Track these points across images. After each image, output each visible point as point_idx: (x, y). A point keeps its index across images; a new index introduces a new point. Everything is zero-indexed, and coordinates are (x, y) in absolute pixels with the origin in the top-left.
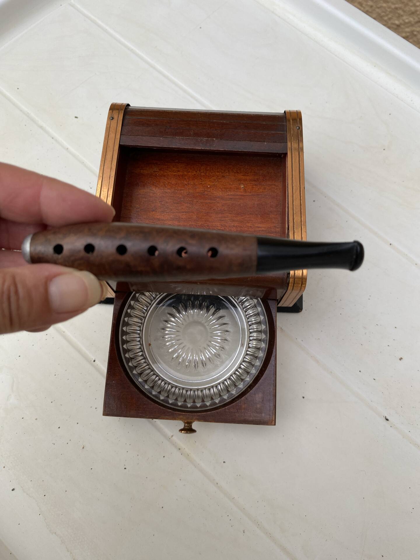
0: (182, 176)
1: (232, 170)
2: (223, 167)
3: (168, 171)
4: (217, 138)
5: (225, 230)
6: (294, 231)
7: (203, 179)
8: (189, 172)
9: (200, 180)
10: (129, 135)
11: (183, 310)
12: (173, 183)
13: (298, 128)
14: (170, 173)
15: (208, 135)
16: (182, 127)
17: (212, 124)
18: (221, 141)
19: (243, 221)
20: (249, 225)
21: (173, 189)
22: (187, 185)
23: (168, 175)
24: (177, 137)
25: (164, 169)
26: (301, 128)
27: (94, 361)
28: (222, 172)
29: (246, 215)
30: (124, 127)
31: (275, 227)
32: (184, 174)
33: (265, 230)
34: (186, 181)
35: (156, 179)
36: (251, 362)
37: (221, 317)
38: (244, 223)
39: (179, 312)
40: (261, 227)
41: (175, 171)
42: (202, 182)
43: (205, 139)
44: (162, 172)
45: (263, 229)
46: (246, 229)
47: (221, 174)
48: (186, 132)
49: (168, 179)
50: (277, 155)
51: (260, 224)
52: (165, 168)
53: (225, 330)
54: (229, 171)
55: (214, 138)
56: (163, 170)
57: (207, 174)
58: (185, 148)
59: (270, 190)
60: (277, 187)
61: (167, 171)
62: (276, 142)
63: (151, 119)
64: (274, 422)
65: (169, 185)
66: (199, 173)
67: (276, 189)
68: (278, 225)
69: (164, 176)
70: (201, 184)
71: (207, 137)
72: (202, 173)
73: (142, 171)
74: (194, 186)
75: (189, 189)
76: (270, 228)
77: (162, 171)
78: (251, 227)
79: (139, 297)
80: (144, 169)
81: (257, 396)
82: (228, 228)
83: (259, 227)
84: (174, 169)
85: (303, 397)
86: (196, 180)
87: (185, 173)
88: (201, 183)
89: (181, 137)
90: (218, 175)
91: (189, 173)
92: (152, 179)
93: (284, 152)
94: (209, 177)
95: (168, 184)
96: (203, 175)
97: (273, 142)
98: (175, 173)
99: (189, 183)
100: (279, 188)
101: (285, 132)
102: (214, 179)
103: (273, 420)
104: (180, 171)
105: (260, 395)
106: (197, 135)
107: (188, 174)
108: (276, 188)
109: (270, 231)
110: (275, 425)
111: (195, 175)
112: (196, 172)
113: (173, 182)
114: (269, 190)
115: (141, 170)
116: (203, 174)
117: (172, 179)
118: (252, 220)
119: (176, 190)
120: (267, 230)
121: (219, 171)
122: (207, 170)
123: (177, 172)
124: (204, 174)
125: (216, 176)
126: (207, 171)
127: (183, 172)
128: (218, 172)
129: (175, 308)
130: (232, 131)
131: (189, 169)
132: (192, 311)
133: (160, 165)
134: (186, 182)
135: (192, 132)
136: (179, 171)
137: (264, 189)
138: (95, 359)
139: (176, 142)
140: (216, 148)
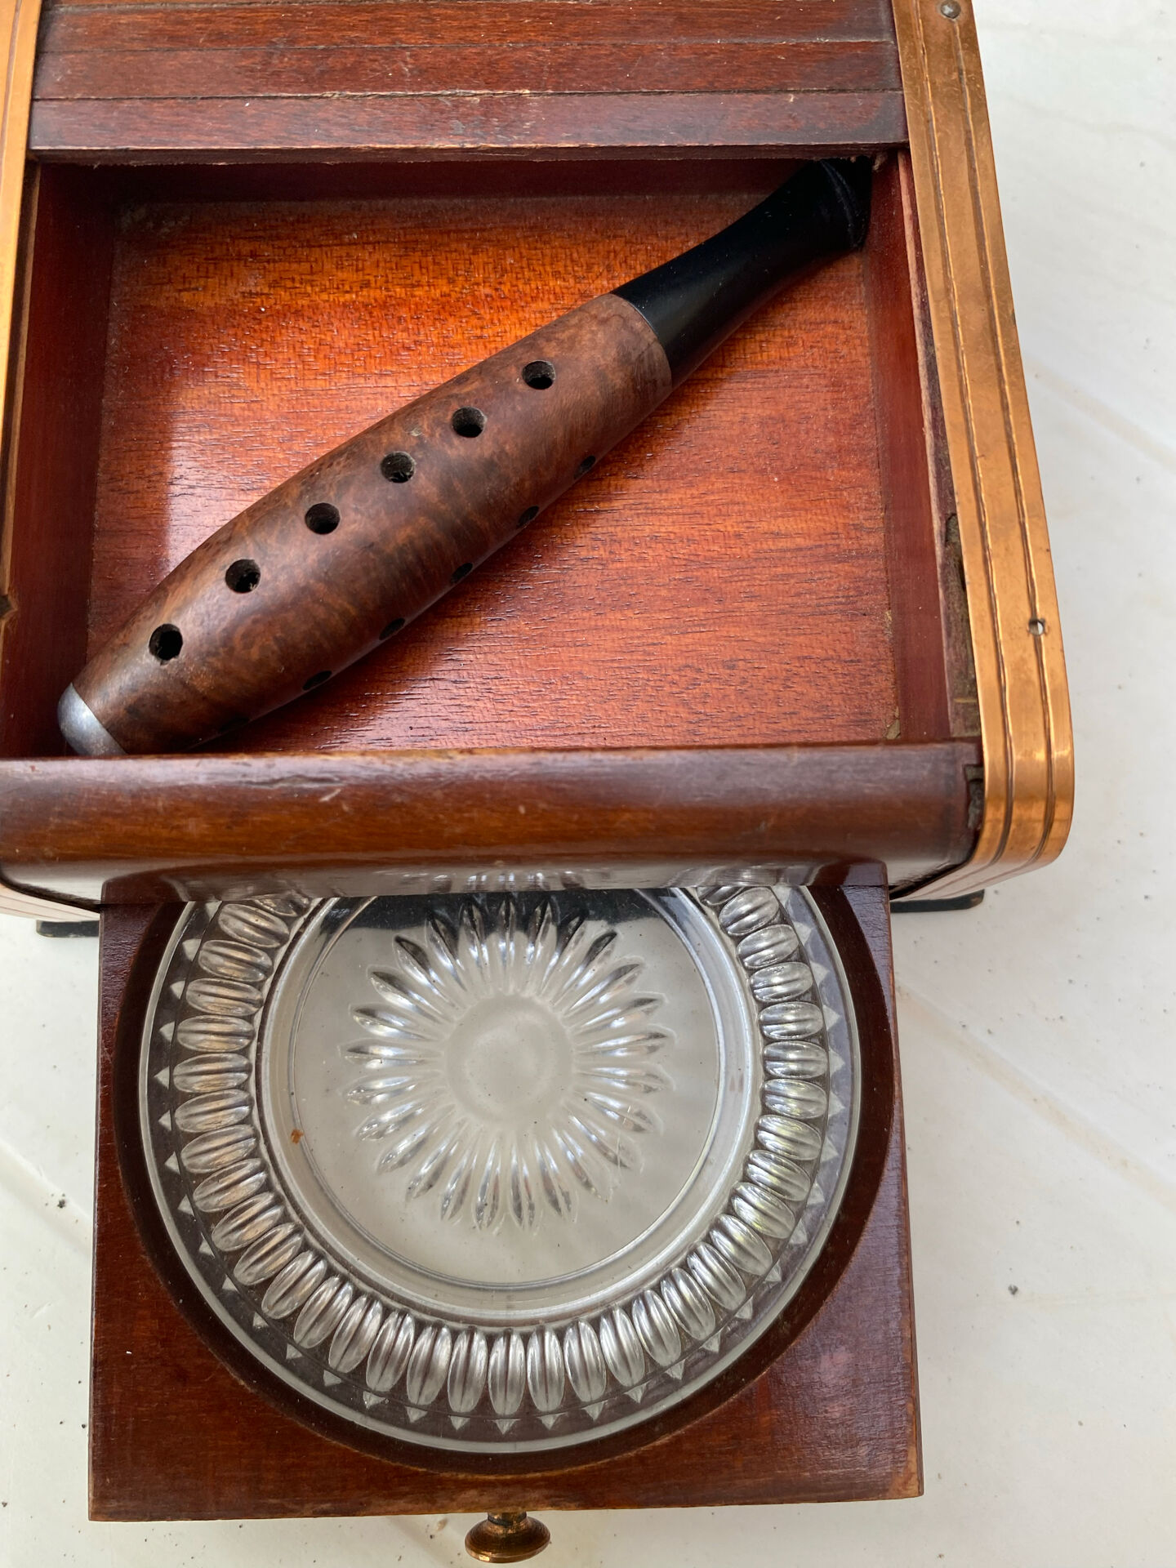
0: (384, 306)
1: (625, 262)
2: (581, 249)
3: (312, 286)
4: (537, 86)
5: (613, 561)
6: (985, 548)
7: (488, 317)
8: (419, 285)
9: (474, 321)
10: (78, 96)
11: (443, 947)
12: (342, 345)
13: (948, 10)
14: (325, 296)
15: (492, 74)
16: (352, 42)
17: (508, 18)
18: (562, 98)
19: (698, 509)
20: (730, 526)
21: (344, 375)
22: (409, 349)
23: (315, 308)
24: (328, 94)
25: (293, 280)
26: (963, 9)
27: (62, 1204)
28: (575, 277)
29: (713, 479)
30: (48, 60)
31: (856, 529)
32: (390, 297)
33: (811, 549)
34: (406, 330)
35: (255, 331)
36: (784, 1187)
37: (620, 973)
38: (706, 521)
39: (421, 958)
40: (787, 536)
41: (347, 288)
42: (482, 328)
43: (475, 96)
44: (285, 296)
45: (800, 541)
46: (716, 548)
47: (572, 281)
48: (375, 66)
49: (314, 326)
50: (853, 159)
51: (782, 516)
52: (297, 278)
53: (642, 1033)
54: (609, 268)
55: (525, 87)
56: (289, 284)
57: (506, 289)
58: (378, 146)
59: (815, 350)
60: (848, 332)
61: (309, 289)
62: (844, 91)
63: (188, 12)
64: (915, 1478)
65: (321, 356)
66: (463, 288)
67: (846, 342)
68: (870, 518)
69: (298, 313)
70: (481, 337)
71: (488, 85)
72: (478, 284)
73: (186, 297)
74: (446, 350)
75: (420, 368)
76: (834, 534)
77: (285, 288)
78: (738, 536)
80: (196, 289)
81: (825, 1363)
82: (627, 550)
83: (777, 535)
84: (341, 275)
85: (1014, 1291)
86: (452, 323)
87: (398, 290)
88: (478, 332)
89: (349, 93)
90: (558, 290)
91: (418, 292)
92: (240, 333)
93: (891, 138)
94: (513, 301)
95: (317, 351)
96: (487, 296)
97: (830, 90)
98: (348, 296)
99: (422, 338)
100: (859, 337)
101: (886, 38)
102: (540, 312)
103: (912, 1474)
104: (373, 285)
105: (843, 1356)
106: (428, 75)
107: (413, 296)
108: (842, 337)
109: (835, 550)
110: (920, 1493)
111: (444, 299)
112: (451, 281)
113: (342, 336)
114: (812, 347)
115: (180, 291)
116: (484, 290)
117: (336, 323)
118: (744, 503)
119: (360, 375)
120: (820, 546)
121: (561, 269)
122: (504, 271)
123: (354, 290)
124: (488, 291)
125: (551, 296)
126: (503, 276)
127: (387, 289)
128: (556, 275)
129: (404, 943)
130: (614, 45)
131: (417, 271)
132: (484, 949)
133: (274, 261)
134: (405, 335)
135: (406, 63)
136: (366, 285)
137: (789, 345)
138: (64, 1195)
139: (327, 121)
140: (539, 138)
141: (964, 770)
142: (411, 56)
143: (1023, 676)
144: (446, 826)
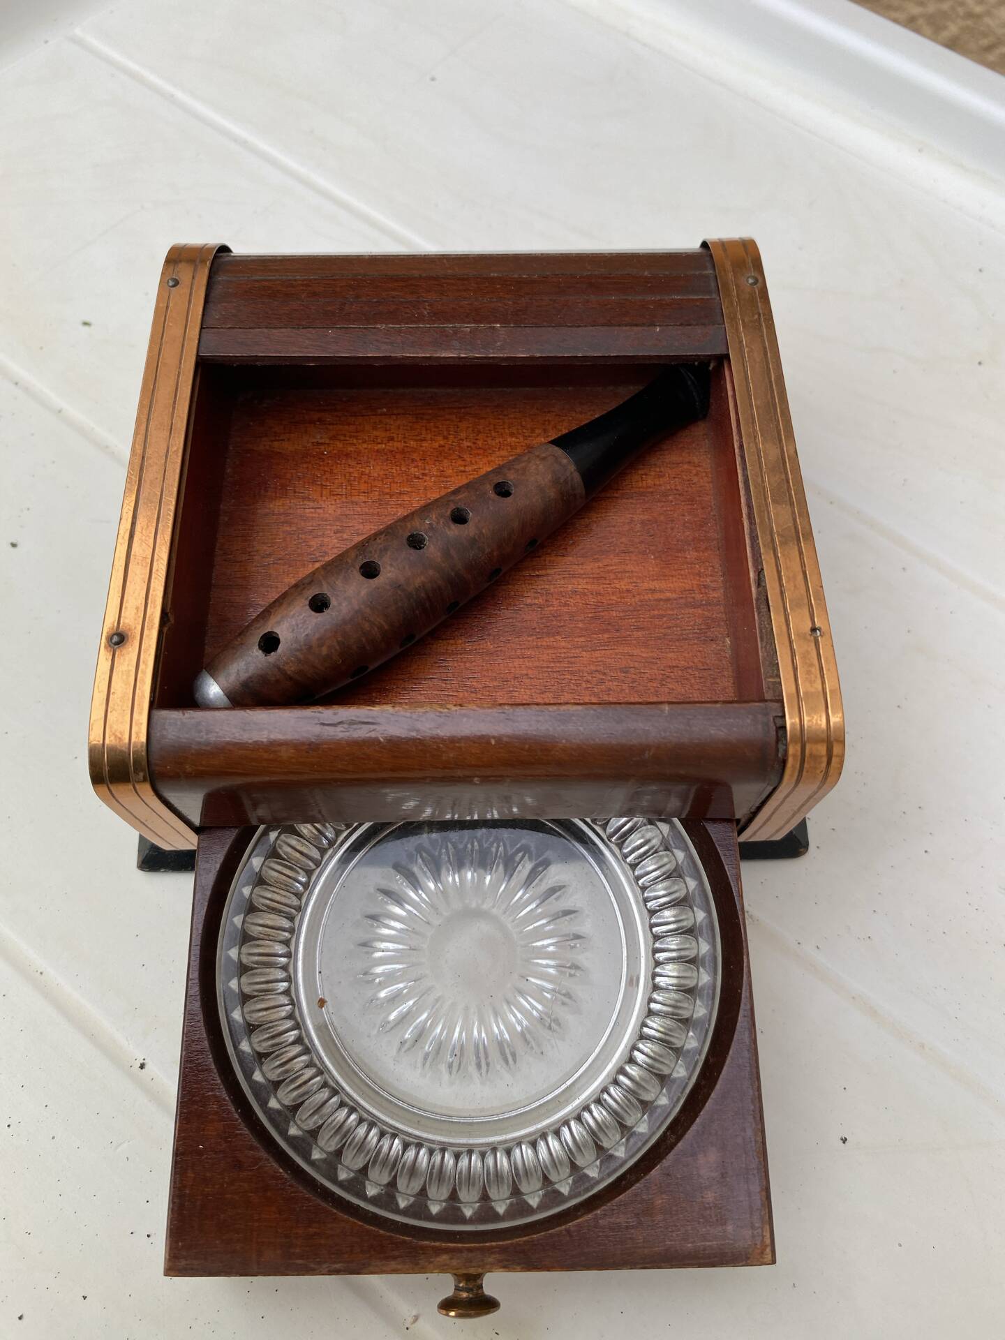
0: (403, 452)
1: (555, 427)
2: (528, 419)
3: (357, 439)
4: (504, 322)
5: (548, 606)
6: (781, 585)
7: (469, 460)
8: (425, 440)
9: (460, 462)
10: (229, 326)
11: (429, 874)
12: (376, 475)
13: (751, 281)
14: (365, 446)
15: (477, 316)
16: (393, 297)
17: (487, 284)
18: (519, 329)
19: (602, 574)
20: (623, 585)
21: (377, 493)
22: (418, 478)
23: (359, 453)
24: (379, 326)
25: (345, 435)
26: (760, 280)
27: (142, 1066)
28: (524, 436)
29: (612, 556)
30: (211, 305)
31: (705, 588)
32: (407, 446)
33: (675, 599)
34: (416, 467)
35: (320, 466)
36: (667, 1038)
37: (553, 891)
38: (608, 582)
39: (415, 884)
40: (661, 591)
41: (379, 441)
42: (465, 466)
43: (467, 327)
44: (340, 445)
45: (668, 594)
46: (614, 598)
47: (522, 439)
48: (408, 311)
49: (358, 463)
50: (696, 363)
51: (657, 579)
52: (348, 434)
53: (565, 935)
54: (545, 431)
55: (497, 323)
56: (342, 438)
57: (480, 443)
58: (408, 355)
59: (677, 479)
60: (698, 468)
61: (355, 441)
62: (690, 325)
63: (295, 280)
64: (768, 1250)
65: (363, 481)
66: (453, 442)
67: (697, 475)
68: (715, 581)
69: (348, 455)
70: (464, 471)
71: (475, 321)
72: (463, 440)
73: (276, 444)
74: (442, 479)
75: (425, 489)
76: (691, 591)
77: (340, 441)
78: (628, 591)
79: (279, 842)
80: (283, 440)
81: (701, 1160)
82: (557, 599)
83: (653, 591)
84: (375, 433)
85: (844, 1140)
86: (446, 463)
87: (412, 443)
88: (462, 468)
89: (391, 326)
90: (513, 444)
91: (425, 444)
92: (310, 467)
93: (719, 351)
94: (485, 450)
95: (360, 478)
96: (468, 447)
97: (681, 325)
98: (380, 446)
99: (427, 471)
100: (705, 472)
101: (714, 296)
102: (501, 457)
103: (766, 1246)
104: (396, 439)
105: (713, 1156)
106: (438, 316)
107: (421, 446)
108: (694, 472)
109: (692, 600)
110: (774, 1262)
111: (441, 449)
112: (446, 438)
113: (376, 470)
114: (674, 478)
115: (272, 441)
116: (466, 444)
117: (372, 462)
118: (632, 572)
119: (387, 493)
120: (682, 598)
121: (515, 431)
122: (479, 432)
123: (384, 442)
124: (469, 444)
125: (509, 447)
126: (478, 435)
127: (405, 442)
128: (512, 435)
129: (399, 869)
130: (551, 300)
131: (424, 432)
132: (457, 876)
133: (333, 424)
134: (416, 469)
135: (425, 309)
136: (392, 439)
137: (660, 477)
138: (144, 1059)
139: (377, 340)
140: (506, 351)
141: (774, 719)
142: (428, 306)
143: (808, 661)
144: (444, 752)
